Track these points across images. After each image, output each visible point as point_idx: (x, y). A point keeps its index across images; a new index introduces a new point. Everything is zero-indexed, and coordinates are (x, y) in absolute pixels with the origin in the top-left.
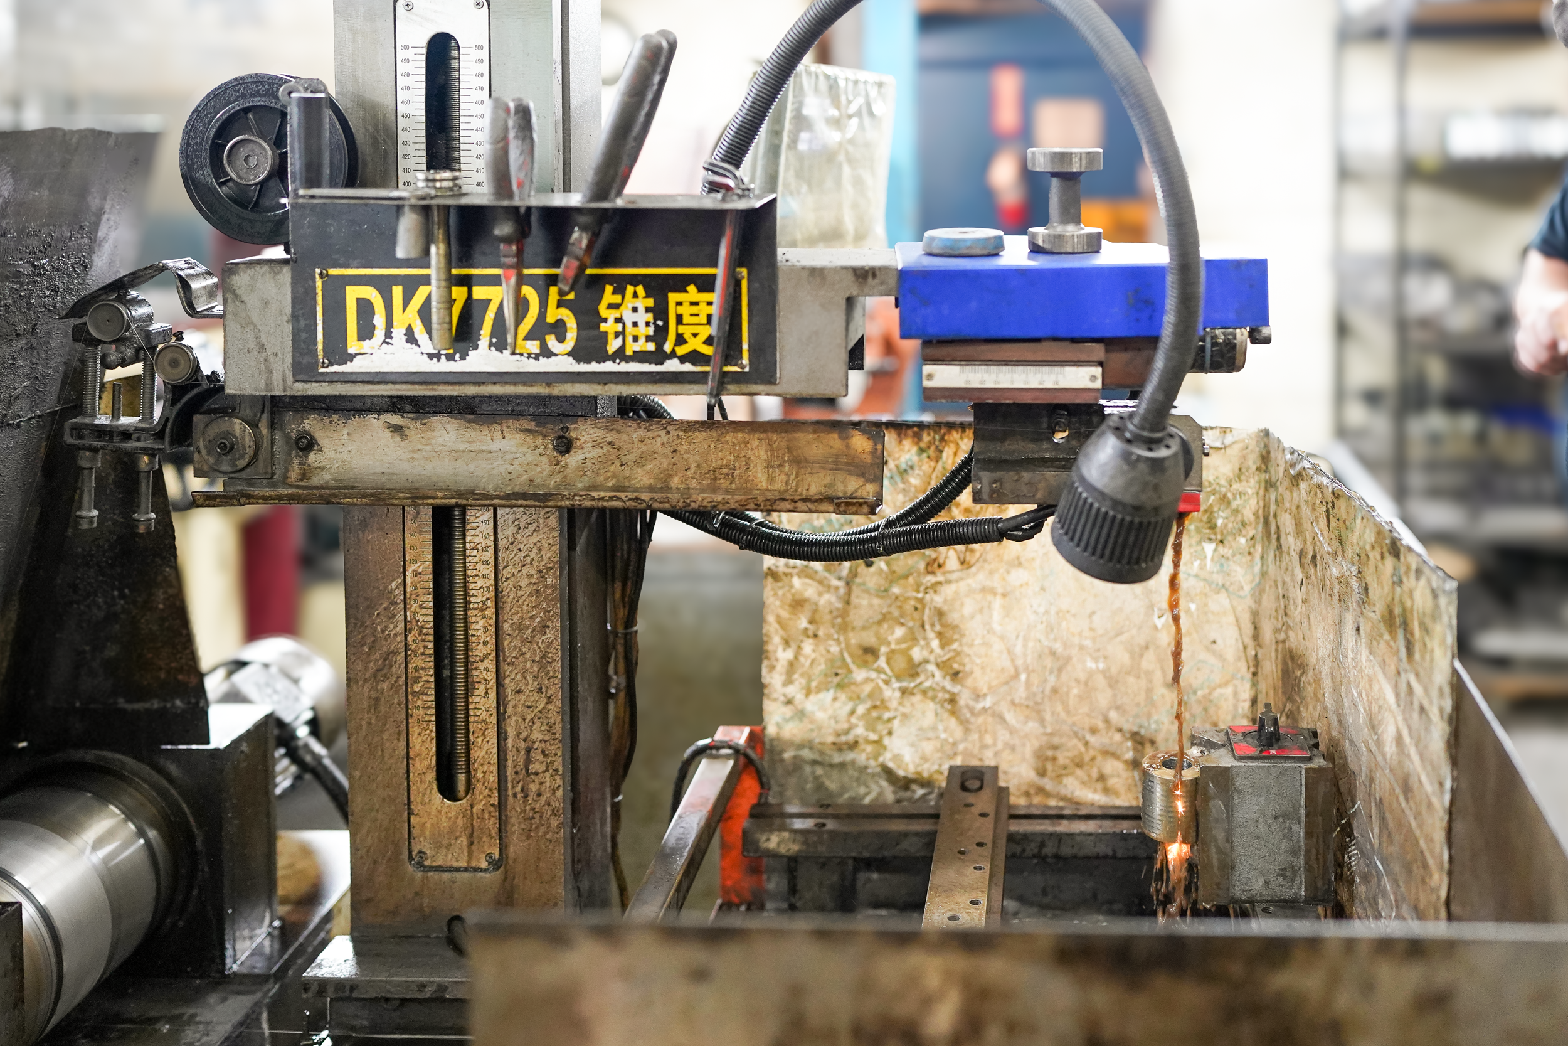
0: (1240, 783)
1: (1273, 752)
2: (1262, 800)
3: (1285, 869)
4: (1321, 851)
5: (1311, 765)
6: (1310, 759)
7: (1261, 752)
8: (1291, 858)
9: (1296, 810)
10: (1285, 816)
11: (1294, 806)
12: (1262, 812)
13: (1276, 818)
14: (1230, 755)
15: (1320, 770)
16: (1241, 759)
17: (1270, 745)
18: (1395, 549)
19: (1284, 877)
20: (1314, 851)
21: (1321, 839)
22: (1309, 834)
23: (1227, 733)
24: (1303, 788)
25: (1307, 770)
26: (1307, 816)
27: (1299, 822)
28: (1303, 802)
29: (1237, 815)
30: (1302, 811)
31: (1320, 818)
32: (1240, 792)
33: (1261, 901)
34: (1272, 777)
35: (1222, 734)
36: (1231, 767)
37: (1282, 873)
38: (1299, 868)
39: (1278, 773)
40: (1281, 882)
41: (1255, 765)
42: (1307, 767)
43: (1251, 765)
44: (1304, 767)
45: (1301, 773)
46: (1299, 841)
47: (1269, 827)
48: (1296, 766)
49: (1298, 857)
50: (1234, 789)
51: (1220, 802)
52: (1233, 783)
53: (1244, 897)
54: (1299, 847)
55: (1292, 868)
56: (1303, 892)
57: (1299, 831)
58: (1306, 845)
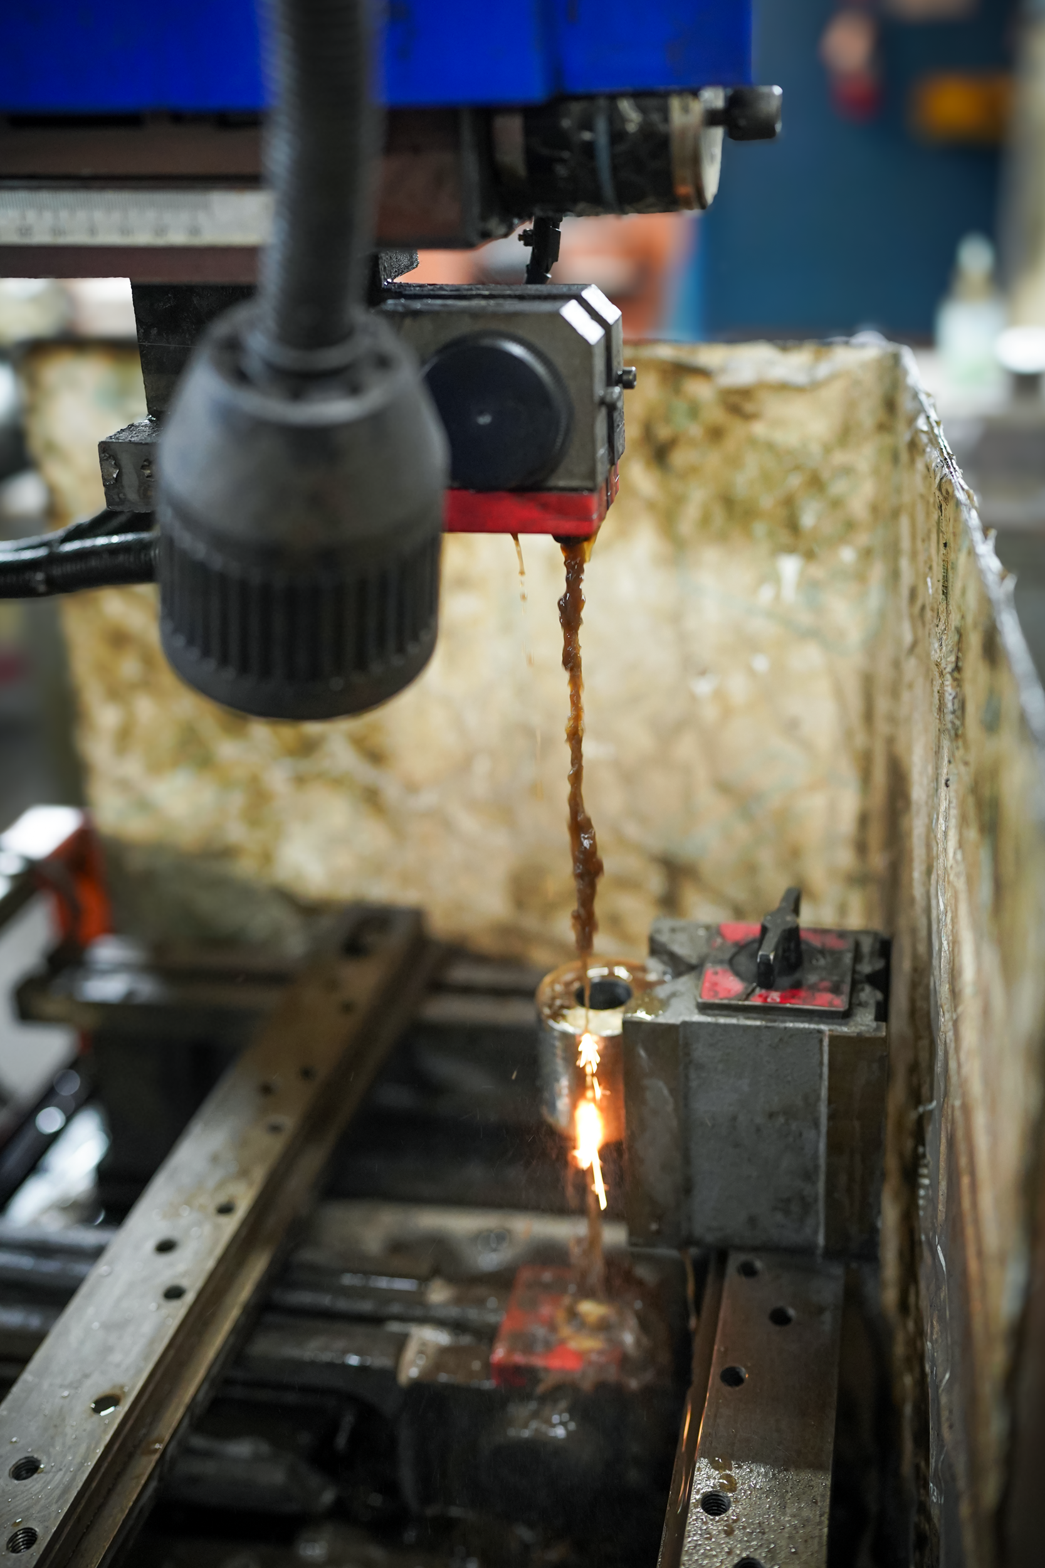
0: (700, 1052)
1: (773, 997)
2: (744, 1083)
3: (788, 1201)
5: (844, 1030)
6: (846, 1016)
8: (799, 1184)
9: (811, 1102)
10: (789, 1113)
11: (806, 1098)
12: (743, 1103)
13: (771, 1115)
15: (859, 1042)
16: (704, 1008)
17: (772, 985)
18: (992, 649)
19: (787, 1212)
20: (843, 1179)
22: (834, 1147)
24: (826, 1070)
25: (834, 1039)
26: (831, 1117)
27: (816, 1124)
28: (824, 1093)
29: (695, 1106)
30: (823, 1109)
31: (857, 1124)
32: (700, 1067)
33: (741, 1248)
34: (764, 1045)
36: (685, 1024)
37: (783, 1205)
38: (816, 1200)
39: (777, 1040)
40: (779, 1217)
41: (734, 1021)
42: (835, 1033)
43: (722, 1020)
44: (827, 1033)
45: (821, 1041)
46: (815, 1157)
47: (758, 1130)
48: (812, 1026)
49: (814, 1183)
50: (691, 1062)
51: (661, 1084)
52: (688, 1054)
53: (710, 1238)
54: (816, 1167)
55: (803, 1198)
56: (821, 1240)
57: (818, 1142)
58: (829, 1165)
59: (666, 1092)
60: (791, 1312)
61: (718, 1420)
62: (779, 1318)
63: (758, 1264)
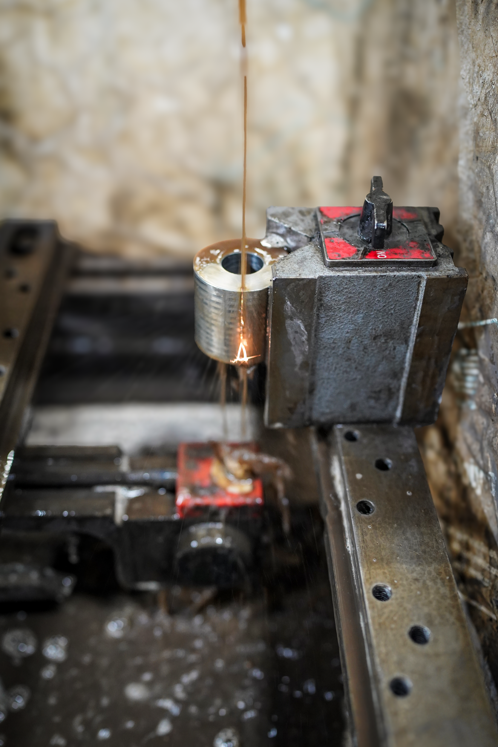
0: (329, 298)
1: (382, 255)
2: (359, 318)
3: (380, 391)
4: (430, 373)
5: (436, 274)
6: (435, 264)
7: (364, 254)
8: (389, 380)
10: (389, 335)
11: (402, 324)
12: (356, 331)
13: (375, 338)
14: (317, 257)
15: (448, 281)
16: (333, 265)
17: (380, 246)
19: (377, 399)
20: (421, 374)
21: (433, 361)
22: (417, 355)
23: (315, 217)
24: (420, 304)
25: (430, 281)
26: (419, 336)
27: (407, 341)
28: (416, 319)
29: (323, 335)
30: (414, 330)
32: (330, 308)
34: (377, 290)
35: (309, 219)
36: (321, 278)
37: (375, 395)
38: (398, 390)
39: (387, 285)
40: (372, 402)
41: (354, 274)
42: (431, 277)
43: (348, 274)
44: (426, 277)
45: (420, 283)
46: (403, 362)
47: (365, 348)
48: (414, 273)
49: (399, 379)
50: (321, 305)
51: (299, 322)
52: (320, 300)
53: (323, 419)
54: (403, 369)
55: (390, 390)
56: (398, 414)
57: (406, 353)
58: (412, 366)
59: (302, 328)
60: (389, 461)
61: (365, 537)
62: (381, 466)
63: (357, 433)
